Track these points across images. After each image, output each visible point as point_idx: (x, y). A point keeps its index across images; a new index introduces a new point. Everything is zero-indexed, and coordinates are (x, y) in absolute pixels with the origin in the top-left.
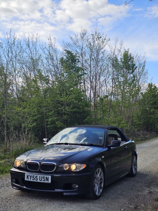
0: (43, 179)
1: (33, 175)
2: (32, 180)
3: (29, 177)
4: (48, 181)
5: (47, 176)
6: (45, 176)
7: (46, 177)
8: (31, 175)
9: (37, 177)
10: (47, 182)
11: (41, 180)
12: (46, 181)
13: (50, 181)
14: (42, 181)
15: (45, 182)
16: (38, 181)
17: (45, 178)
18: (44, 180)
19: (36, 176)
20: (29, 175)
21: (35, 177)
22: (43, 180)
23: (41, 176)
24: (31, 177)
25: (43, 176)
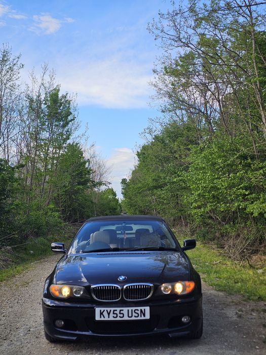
0: (134, 314)
1: (112, 309)
2: (111, 318)
3: (105, 314)
4: (144, 316)
5: (143, 308)
6: (139, 308)
7: (141, 310)
8: (109, 309)
9: (121, 312)
10: (143, 318)
11: (130, 315)
12: (141, 316)
13: (148, 317)
14: (133, 318)
15: (139, 318)
16: (126, 318)
17: (139, 312)
18: (137, 315)
19: (120, 310)
20: (104, 311)
21: (118, 312)
22: (135, 316)
23: (130, 309)
24: (109, 314)
25: (134, 309)
